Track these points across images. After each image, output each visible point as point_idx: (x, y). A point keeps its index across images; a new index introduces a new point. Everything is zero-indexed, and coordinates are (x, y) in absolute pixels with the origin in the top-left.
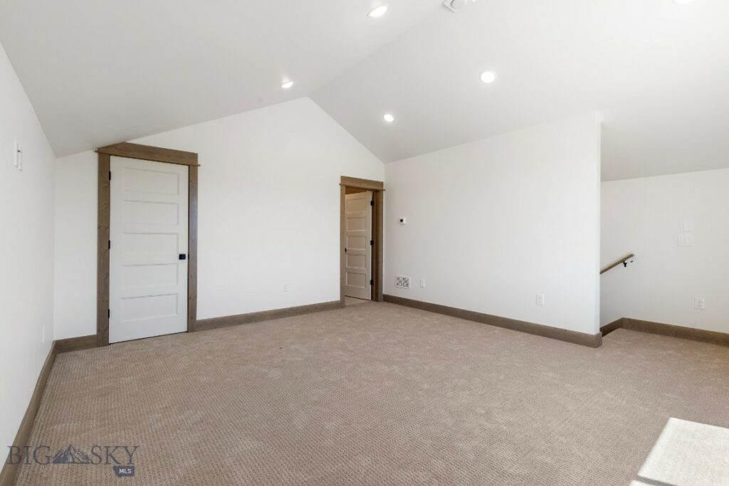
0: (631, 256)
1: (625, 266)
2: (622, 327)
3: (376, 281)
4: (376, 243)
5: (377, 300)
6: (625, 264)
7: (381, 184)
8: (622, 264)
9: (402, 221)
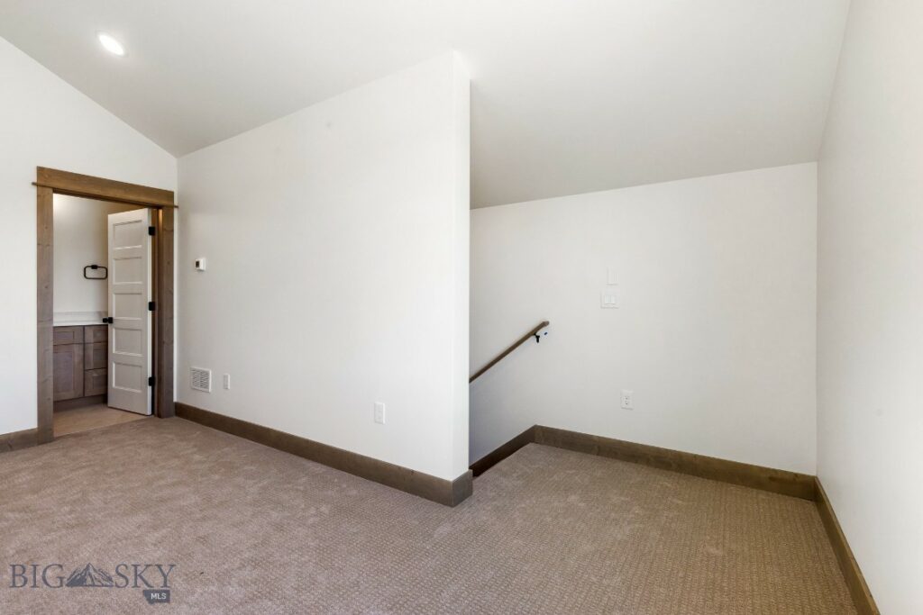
0: (544, 324)
1: (538, 341)
2: (533, 441)
3: (159, 380)
4: (159, 306)
5: (159, 416)
6: (538, 337)
7: (170, 195)
8: (533, 339)
9: (198, 264)
